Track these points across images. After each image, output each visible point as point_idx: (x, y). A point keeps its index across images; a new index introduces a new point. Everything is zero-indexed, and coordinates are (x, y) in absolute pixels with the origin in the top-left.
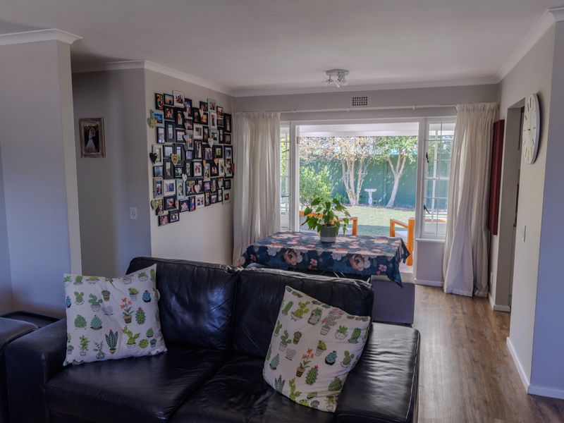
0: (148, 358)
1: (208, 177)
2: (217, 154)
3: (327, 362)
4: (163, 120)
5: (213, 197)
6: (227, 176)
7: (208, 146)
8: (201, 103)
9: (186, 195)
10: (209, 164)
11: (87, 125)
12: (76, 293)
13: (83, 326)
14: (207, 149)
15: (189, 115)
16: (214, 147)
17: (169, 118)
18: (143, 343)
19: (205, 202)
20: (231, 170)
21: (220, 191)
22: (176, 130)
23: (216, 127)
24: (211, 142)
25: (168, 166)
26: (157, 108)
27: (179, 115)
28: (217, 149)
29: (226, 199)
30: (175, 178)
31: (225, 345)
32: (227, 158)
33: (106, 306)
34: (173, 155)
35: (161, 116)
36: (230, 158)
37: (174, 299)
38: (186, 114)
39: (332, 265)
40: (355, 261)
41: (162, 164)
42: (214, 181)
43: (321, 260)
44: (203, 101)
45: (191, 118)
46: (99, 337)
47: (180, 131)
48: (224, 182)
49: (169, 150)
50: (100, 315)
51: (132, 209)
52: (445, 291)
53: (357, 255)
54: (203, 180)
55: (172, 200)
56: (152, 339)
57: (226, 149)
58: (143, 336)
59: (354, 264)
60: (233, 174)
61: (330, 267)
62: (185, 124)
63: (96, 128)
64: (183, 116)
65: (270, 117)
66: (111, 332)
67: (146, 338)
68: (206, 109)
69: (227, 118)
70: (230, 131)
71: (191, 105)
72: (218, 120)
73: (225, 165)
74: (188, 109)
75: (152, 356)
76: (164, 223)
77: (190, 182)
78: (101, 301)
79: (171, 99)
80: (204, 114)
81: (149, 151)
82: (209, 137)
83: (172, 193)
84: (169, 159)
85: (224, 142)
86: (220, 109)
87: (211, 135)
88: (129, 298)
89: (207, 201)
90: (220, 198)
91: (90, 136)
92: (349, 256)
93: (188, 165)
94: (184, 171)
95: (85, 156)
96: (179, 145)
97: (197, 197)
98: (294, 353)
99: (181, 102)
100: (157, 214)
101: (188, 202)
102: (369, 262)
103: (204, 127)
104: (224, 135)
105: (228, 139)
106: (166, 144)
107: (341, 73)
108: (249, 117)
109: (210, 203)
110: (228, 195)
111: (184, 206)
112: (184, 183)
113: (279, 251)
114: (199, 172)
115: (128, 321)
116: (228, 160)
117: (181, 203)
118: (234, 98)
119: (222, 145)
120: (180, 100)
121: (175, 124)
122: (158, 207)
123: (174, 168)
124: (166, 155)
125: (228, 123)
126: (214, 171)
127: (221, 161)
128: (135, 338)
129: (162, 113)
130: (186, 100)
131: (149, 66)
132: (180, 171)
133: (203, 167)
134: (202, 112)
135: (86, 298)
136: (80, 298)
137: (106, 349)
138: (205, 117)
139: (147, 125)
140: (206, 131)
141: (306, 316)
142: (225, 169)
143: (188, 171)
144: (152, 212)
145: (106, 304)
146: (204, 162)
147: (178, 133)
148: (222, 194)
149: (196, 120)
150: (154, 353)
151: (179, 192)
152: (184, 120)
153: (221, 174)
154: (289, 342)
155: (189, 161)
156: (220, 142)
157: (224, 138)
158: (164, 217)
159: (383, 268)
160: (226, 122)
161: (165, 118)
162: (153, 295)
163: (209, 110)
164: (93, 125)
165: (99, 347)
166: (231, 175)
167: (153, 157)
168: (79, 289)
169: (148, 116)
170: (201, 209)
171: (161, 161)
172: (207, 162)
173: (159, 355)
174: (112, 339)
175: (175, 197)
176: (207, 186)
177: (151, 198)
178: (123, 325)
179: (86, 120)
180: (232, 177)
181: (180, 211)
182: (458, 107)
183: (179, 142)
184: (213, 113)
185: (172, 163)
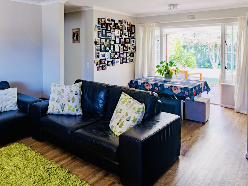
0: (75, 116)
1: (122, 51)
2: (127, 42)
3: (127, 120)
4: (101, 28)
5: (124, 60)
6: (132, 51)
7: (122, 39)
8: (119, 21)
9: (111, 59)
10: (122, 46)
11: (74, 31)
12: (53, 89)
13: (54, 101)
14: (122, 40)
15: (113, 26)
16: (125, 39)
17: (104, 28)
18: (73, 110)
19: (120, 62)
20: (135, 49)
21: (128, 58)
22: (107, 32)
23: (127, 30)
24: (124, 37)
25: (103, 46)
26: (98, 24)
27: (108, 26)
28: (127, 40)
29: (131, 61)
30: (105, 51)
31: (102, 114)
32: (132, 43)
33: (62, 95)
34: (105, 42)
35: (100, 27)
36: (134, 43)
37: (86, 95)
38: (112, 26)
39: (164, 91)
40: (174, 89)
41: (100, 46)
42: (125, 54)
43: (159, 88)
44: (120, 20)
45: (114, 27)
46: (58, 105)
47: (109, 32)
48: (130, 54)
49: (103, 40)
50: (60, 98)
51: (88, 63)
52: (235, 111)
53: (175, 87)
54: (119, 53)
55: (104, 60)
56: (77, 109)
57: (132, 40)
58: (74, 107)
59: (174, 90)
60: (135, 51)
61: (163, 91)
62: (111, 30)
63: (77, 32)
64: (110, 27)
65: (151, 25)
66: (63, 104)
67: (74, 108)
68: (122, 23)
69: (133, 26)
70: (134, 32)
71: (114, 22)
72: (127, 28)
73: (131, 47)
74: (113, 24)
75: (77, 115)
76: (100, 69)
77: (113, 54)
78: (61, 93)
79: (105, 20)
80: (121, 25)
81: (94, 41)
82: (123, 35)
83: (104, 58)
84: (103, 44)
85: (131, 36)
86: (129, 23)
87: (124, 34)
88: (70, 93)
89: (121, 62)
90: (128, 61)
91: (75, 35)
92: (172, 86)
93: (112, 46)
94: (110, 49)
95: (73, 43)
96: (108, 38)
97: (116, 60)
98: (118, 116)
99: (110, 21)
100: (97, 66)
101: (112, 62)
102: (180, 90)
103: (120, 31)
104: (131, 34)
105: (133, 35)
106: (102, 38)
107: (174, 5)
108: (142, 26)
109: (123, 62)
110: (132, 59)
111: (110, 63)
112: (110, 54)
113: (142, 83)
114: (118, 49)
115: (69, 101)
116: (133, 44)
117: (108, 62)
118: (137, 18)
119: (130, 38)
120: (109, 20)
121: (106, 30)
122: (97, 63)
123: (105, 47)
124: (102, 42)
125: (133, 29)
126: (125, 49)
127: (129, 45)
128: (71, 107)
129: (100, 25)
130: (112, 20)
131: (95, 8)
132: (108, 49)
133: (119, 47)
134: (119, 25)
135: (56, 91)
136: (54, 92)
137: (60, 110)
138: (121, 26)
139: (94, 31)
140: (121, 32)
141: (126, 103)
142: (131, 48)
143: (112, 49)
144: (95, 65)
145: (62, 94)
146: (120, 45)
147: (108, 33)
148: (129, 59)
149: (116, 28)
150: (77, 114)
151: (107, 57)
152: (111, 28)
153: (129, 50)
154: (118, 112)
155: (112, 45)
156: (128, 37)
157: (131, 35)
158: (100, 67)
159: (187, 93)
160: (132, 28)
161: (102, 28)
162: (79, 93)
163: (123, 23)
164: (76, 31)
165: (58, 109)
166: (134, 51)
167: (96, 43)
168: (54, 88)
169: (94, 27)
170: (118, 65)
171: (99, 44)
172: (121, 45)
173: (79, 115)
174: (63, 106)
175: (105, 59)
176: (122, 55)
177: (94, 59)
178: (67, 102)
179: (74, 29)
180: (135, 52)
181: (108, 65)
182: (238, 17)
183: (108, 37)
184: (126, 25)
185: (104, 45)
